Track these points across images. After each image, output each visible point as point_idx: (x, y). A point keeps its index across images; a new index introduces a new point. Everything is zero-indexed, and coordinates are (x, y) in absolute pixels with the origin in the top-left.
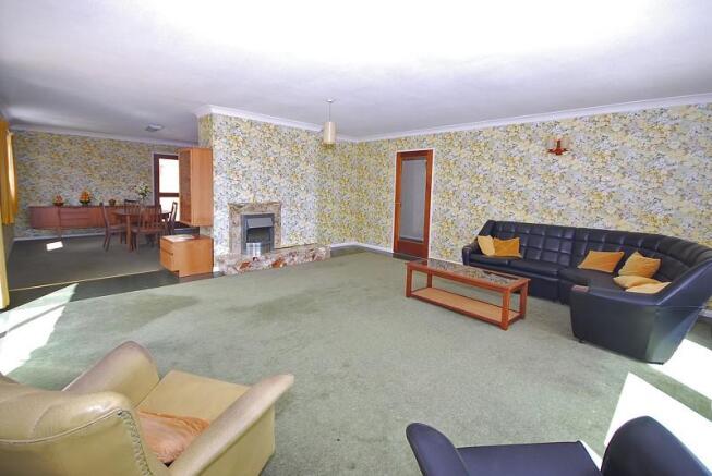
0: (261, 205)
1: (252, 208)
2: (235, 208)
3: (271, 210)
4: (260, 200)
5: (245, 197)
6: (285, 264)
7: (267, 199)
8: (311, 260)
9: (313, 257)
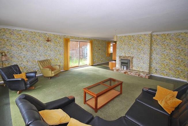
0: (126, 57)
1: (124, 57)
2: (120, 57)
3: (129, 58)
4: (127, 55)
5: (123, 54)
6: (128, 74)
7: (129, 55)
8: (138, 76)
9: (139, 75)
